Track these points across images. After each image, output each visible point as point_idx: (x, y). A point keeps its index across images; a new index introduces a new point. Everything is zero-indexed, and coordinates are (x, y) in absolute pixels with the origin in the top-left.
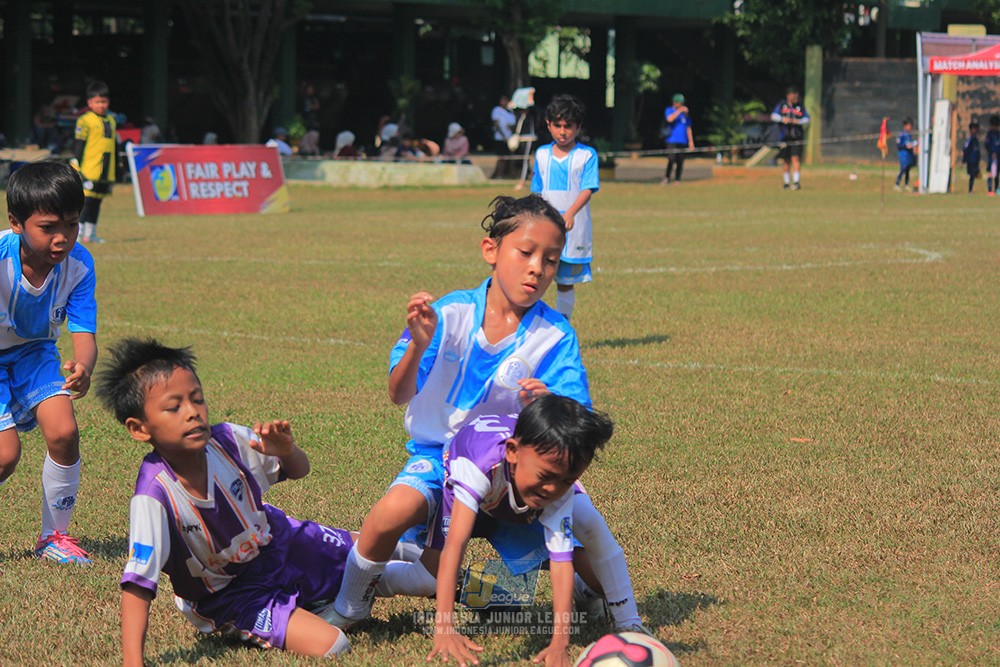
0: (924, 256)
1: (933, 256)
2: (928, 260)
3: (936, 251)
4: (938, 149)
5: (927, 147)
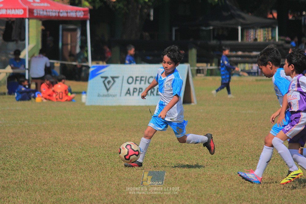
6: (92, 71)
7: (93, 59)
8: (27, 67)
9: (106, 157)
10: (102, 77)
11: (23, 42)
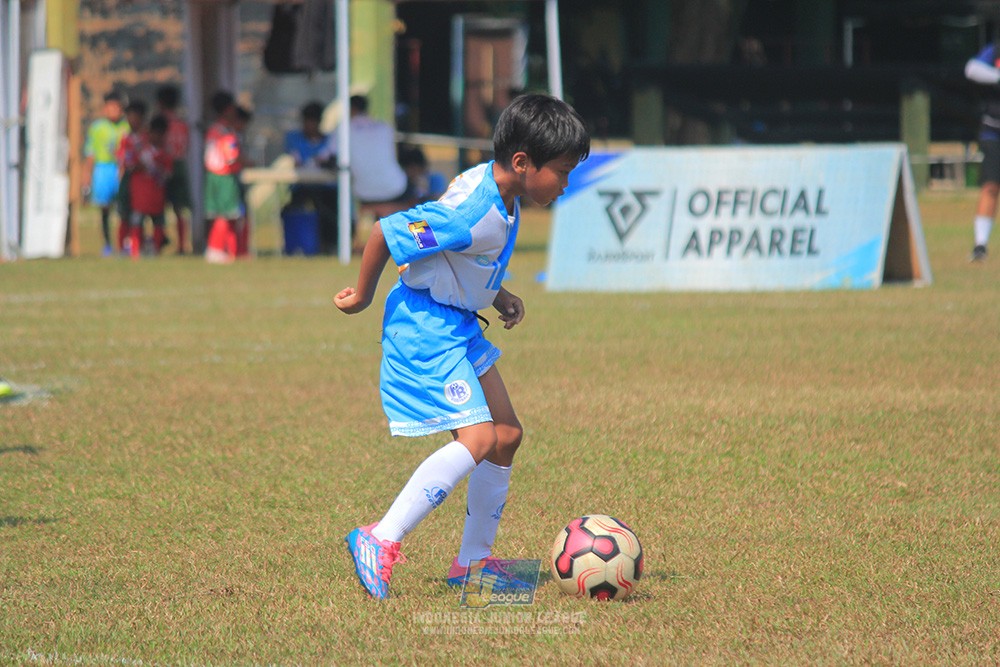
4: (42, 159)
5: (15, 158)
8: (345, 163)
9: (620, 465)
10: (602, 194)
11: (328, 77)
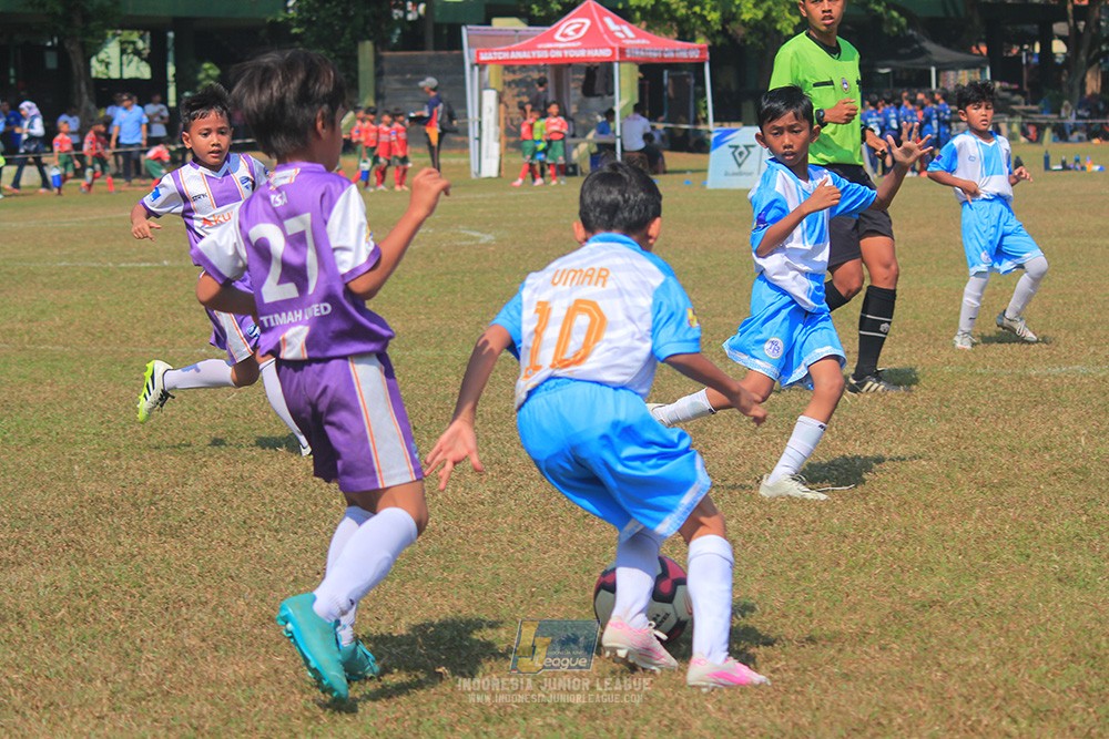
0: (479, 238)
1: (486, 238)
2: (482, 241)
3: (489, 233)
4: (488, 135)
5: (477, 135)
6: (716, 139)
7: (716, 119)
8: (618, 133)
10: (731, 147)
11: (610, 98)
